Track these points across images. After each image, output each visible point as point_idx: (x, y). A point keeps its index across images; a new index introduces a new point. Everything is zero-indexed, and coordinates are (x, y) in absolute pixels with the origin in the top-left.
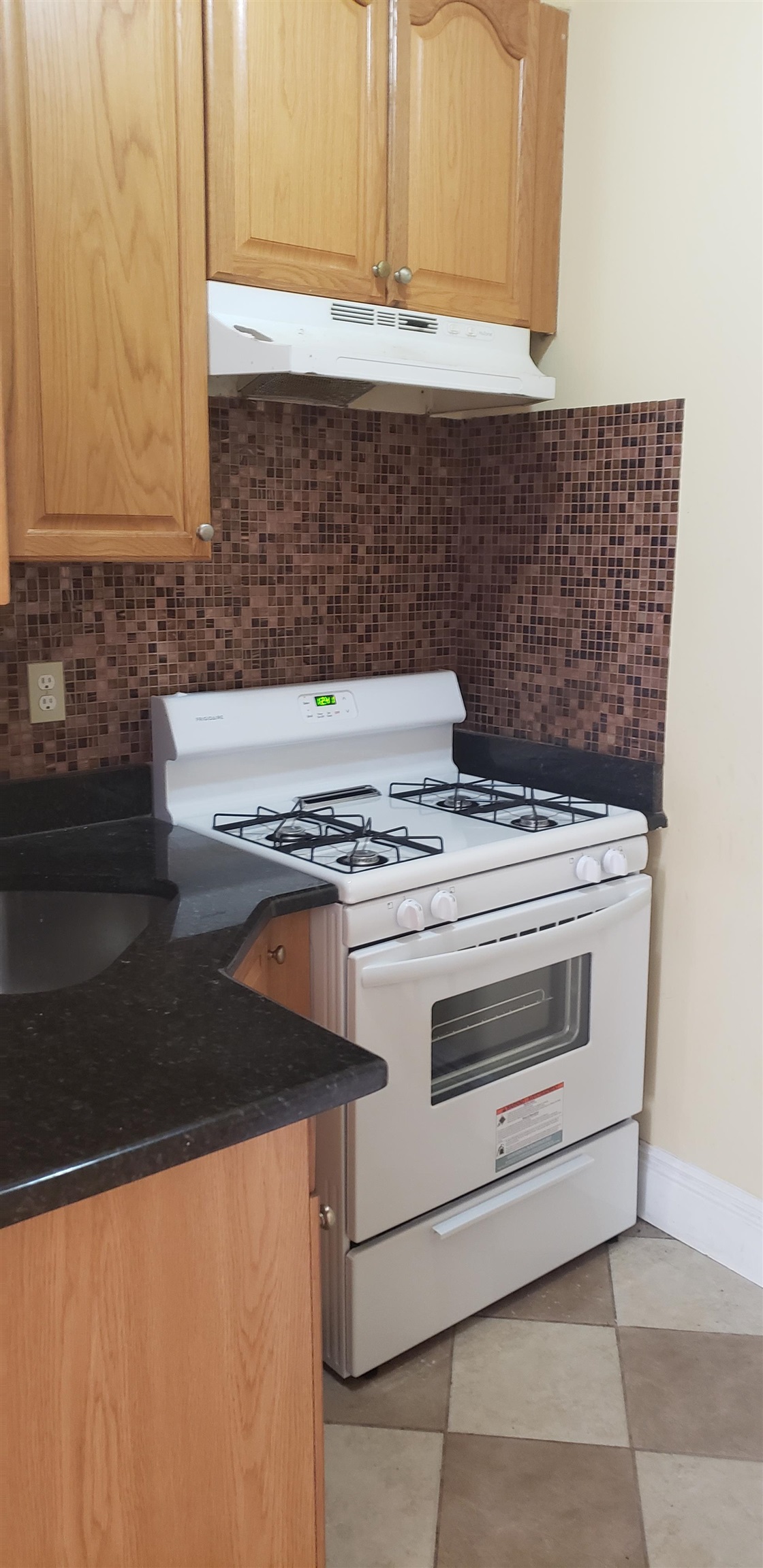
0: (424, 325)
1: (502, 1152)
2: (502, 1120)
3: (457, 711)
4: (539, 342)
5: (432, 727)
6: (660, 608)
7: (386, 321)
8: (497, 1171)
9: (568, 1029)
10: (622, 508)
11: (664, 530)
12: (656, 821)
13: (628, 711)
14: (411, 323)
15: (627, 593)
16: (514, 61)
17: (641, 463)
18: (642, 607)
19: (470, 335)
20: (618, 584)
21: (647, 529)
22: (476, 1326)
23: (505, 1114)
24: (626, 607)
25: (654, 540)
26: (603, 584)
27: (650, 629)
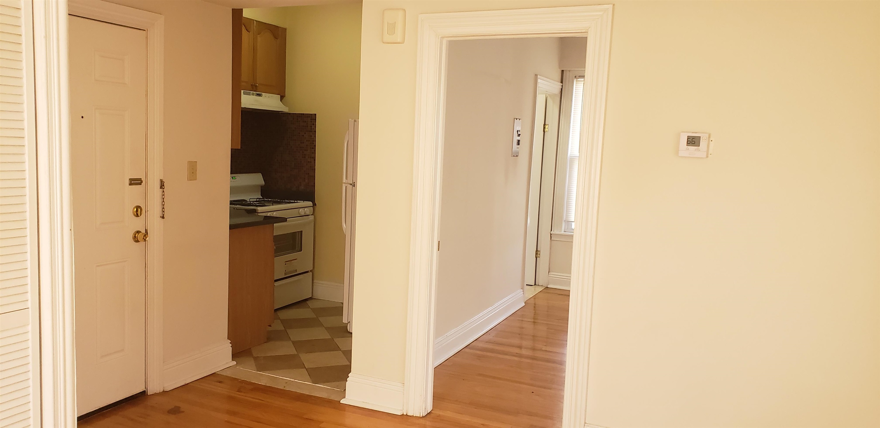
0: (260, 95)
1: (286, 271)
2: (286, 264)
3: (263, 183)
4: (282, 98)
5: (255, 186)
6: (313, 158)
7: (253, 94)
8: (285, 275)
9: (297, 249)
10: (303, 135)
11: (313, 141)
12: (314, 205)
13: (306, 181)
14: (257, 95)
15: (305, 154)
16: (276, 40)
17: (307, 126)
18: (309, 157)
19: (269, 97)
20: (303, 152)
21: (309, 141)
22: (280, 311)
23: (286, 263)
24: (305, 157)
25: (311, 143)
26: (299, 152)
27: (311, 162)
